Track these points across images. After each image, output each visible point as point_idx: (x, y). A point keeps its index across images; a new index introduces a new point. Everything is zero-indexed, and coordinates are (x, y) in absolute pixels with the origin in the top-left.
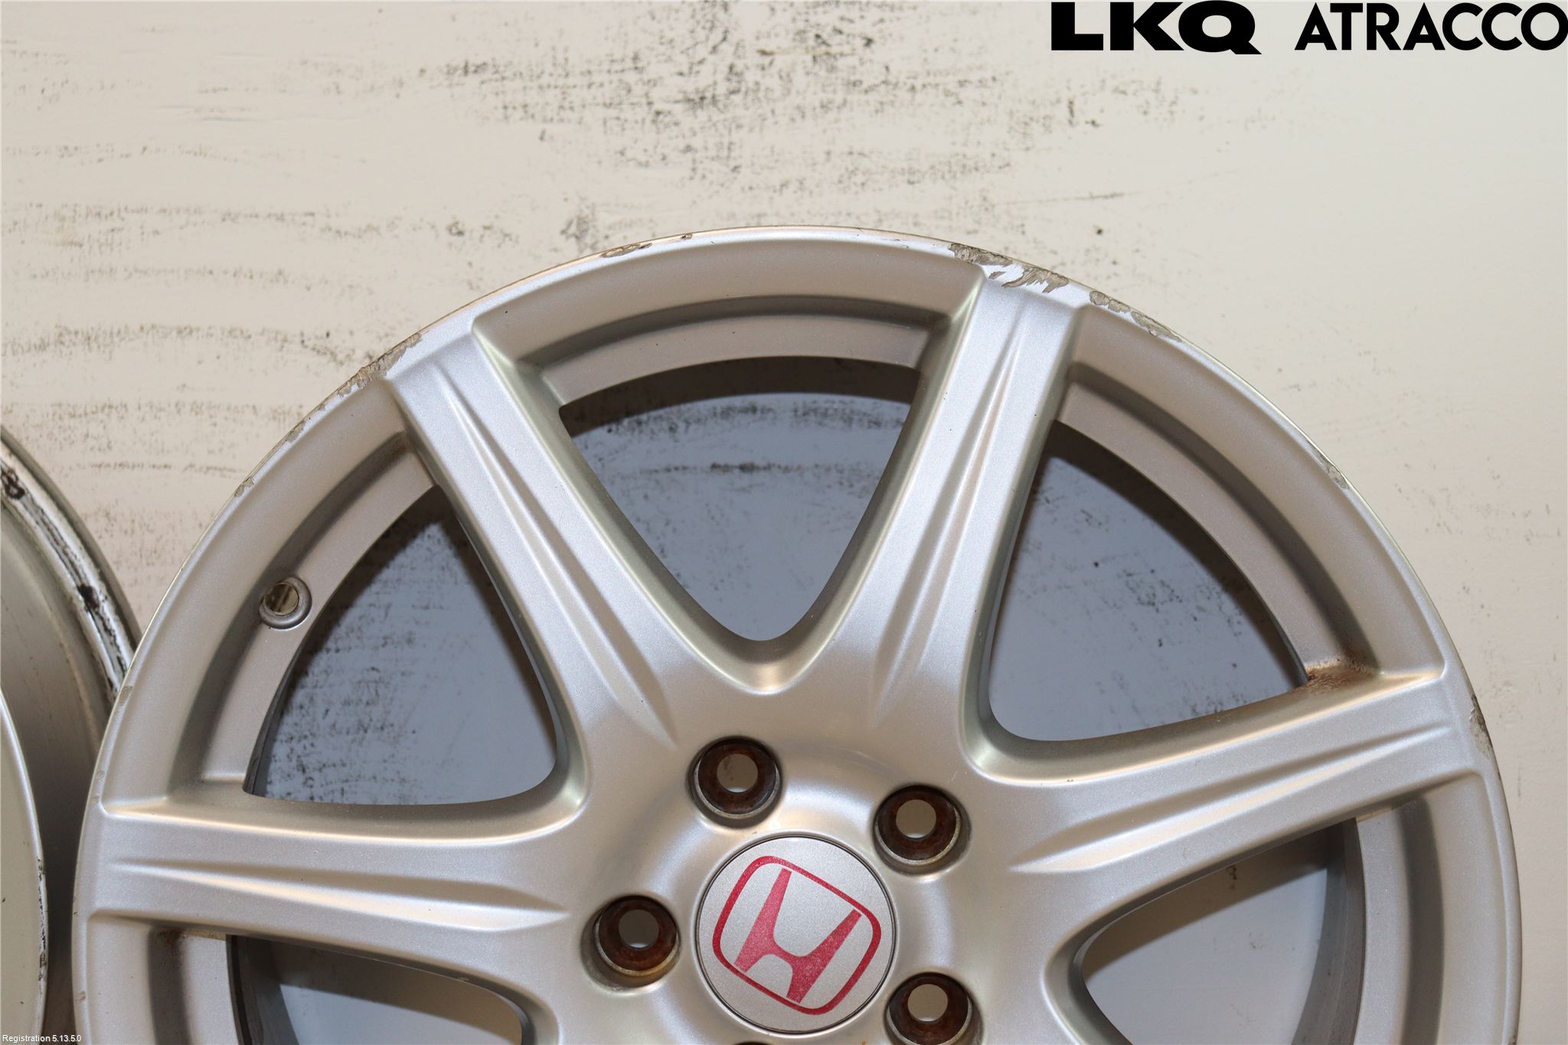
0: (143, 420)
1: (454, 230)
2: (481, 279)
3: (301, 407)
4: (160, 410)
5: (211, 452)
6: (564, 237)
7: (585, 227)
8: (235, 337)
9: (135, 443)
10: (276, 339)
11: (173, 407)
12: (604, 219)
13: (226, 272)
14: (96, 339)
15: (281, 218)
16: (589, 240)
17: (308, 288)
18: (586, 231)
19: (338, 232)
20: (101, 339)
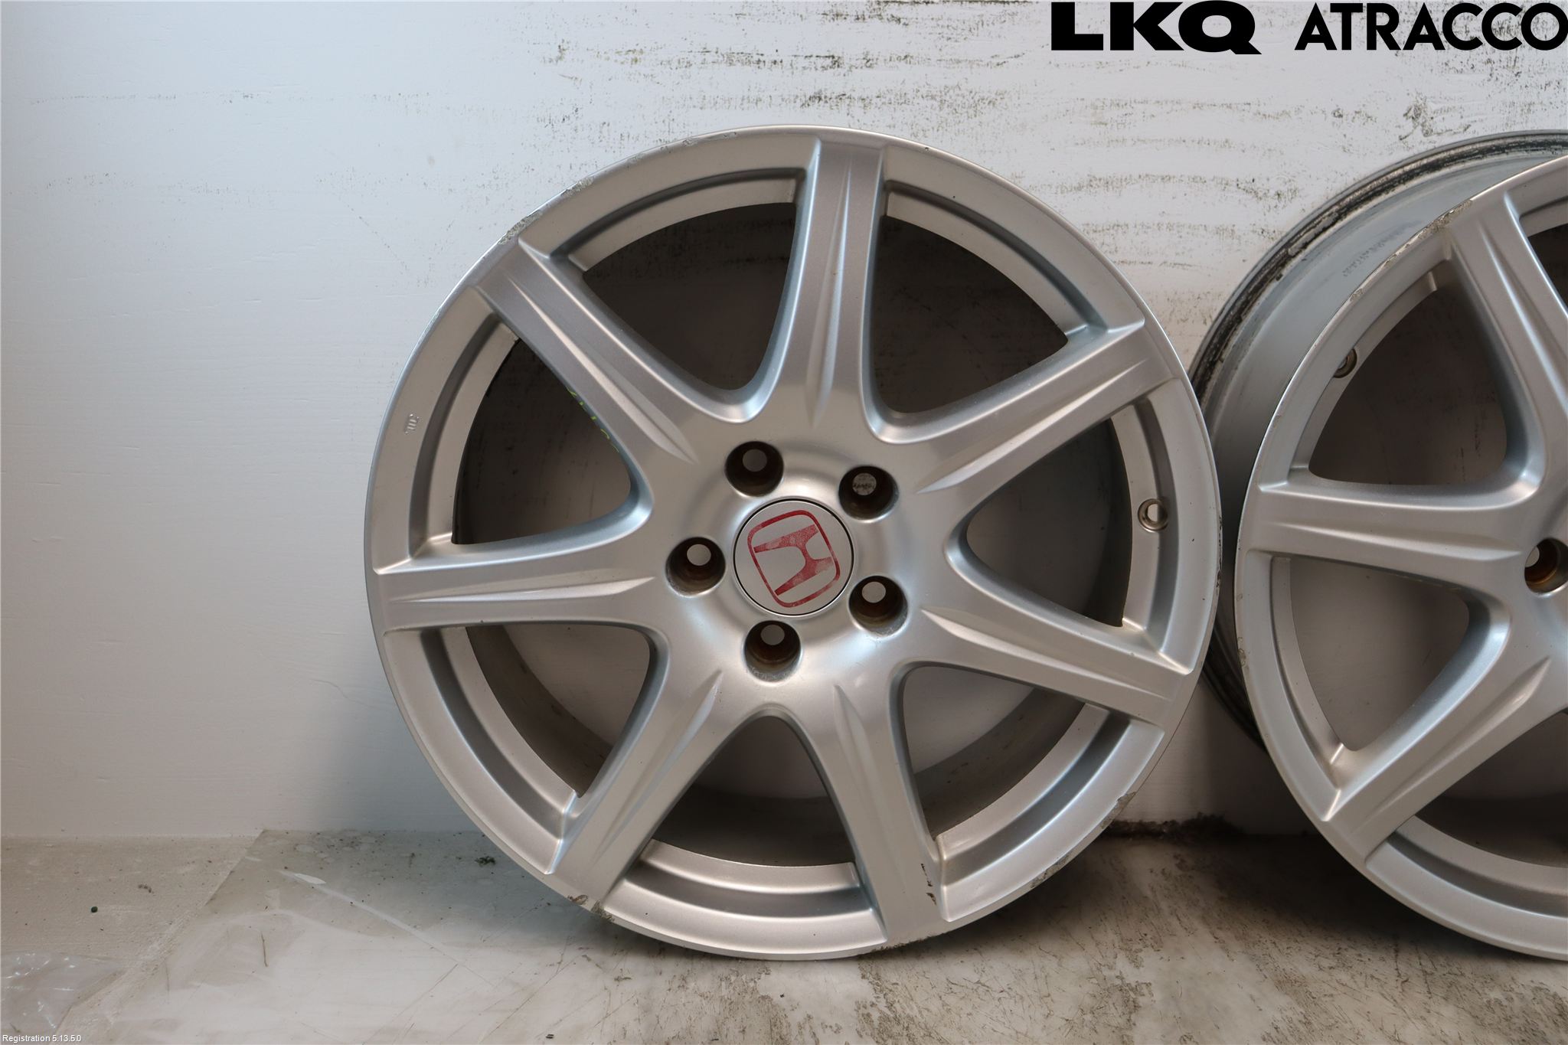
0: (1137, 234)
1: (1337, 114)
2: (1351, 145)
3: (1234, 226)
4: (1148, 228)
5: (1177, 254)
6: (1405, 118)
7: (1419, 112)
8: (1197, 182)
9: (1131, 248)
10: (1221, 183)
11: (1155, 227)
12: (1432, 106)
13: (1193, 141)
14: (1112, 183)
15: (1229, 106)
16: (1421, 120)
17: (1244, 151)
18: (1420, 114)
19: (1264, 115)
20: (1115, 184)
